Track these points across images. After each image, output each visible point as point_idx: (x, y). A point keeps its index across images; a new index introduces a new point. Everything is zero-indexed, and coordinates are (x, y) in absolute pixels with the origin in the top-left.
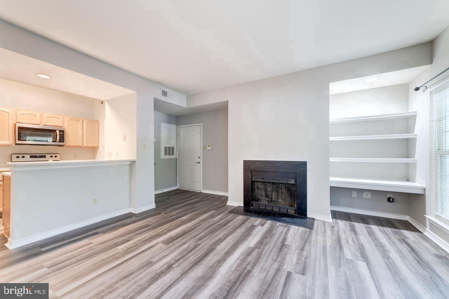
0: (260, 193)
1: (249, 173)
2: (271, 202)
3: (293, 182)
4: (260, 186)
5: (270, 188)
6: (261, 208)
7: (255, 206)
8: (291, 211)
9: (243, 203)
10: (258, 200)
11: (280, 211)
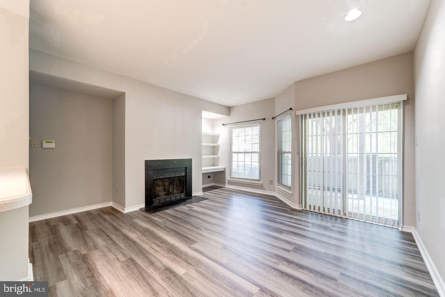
0: (160, 190)
1: (151, 173)
2: (168, 194)
3: (183, 174)
4: (159, 183)
5: (167, 183)
6: (162, 202)
7: (156, 202)
8: (183, 196)
9: (145, 204)
10: (159, 196)
11: (176, 199)
